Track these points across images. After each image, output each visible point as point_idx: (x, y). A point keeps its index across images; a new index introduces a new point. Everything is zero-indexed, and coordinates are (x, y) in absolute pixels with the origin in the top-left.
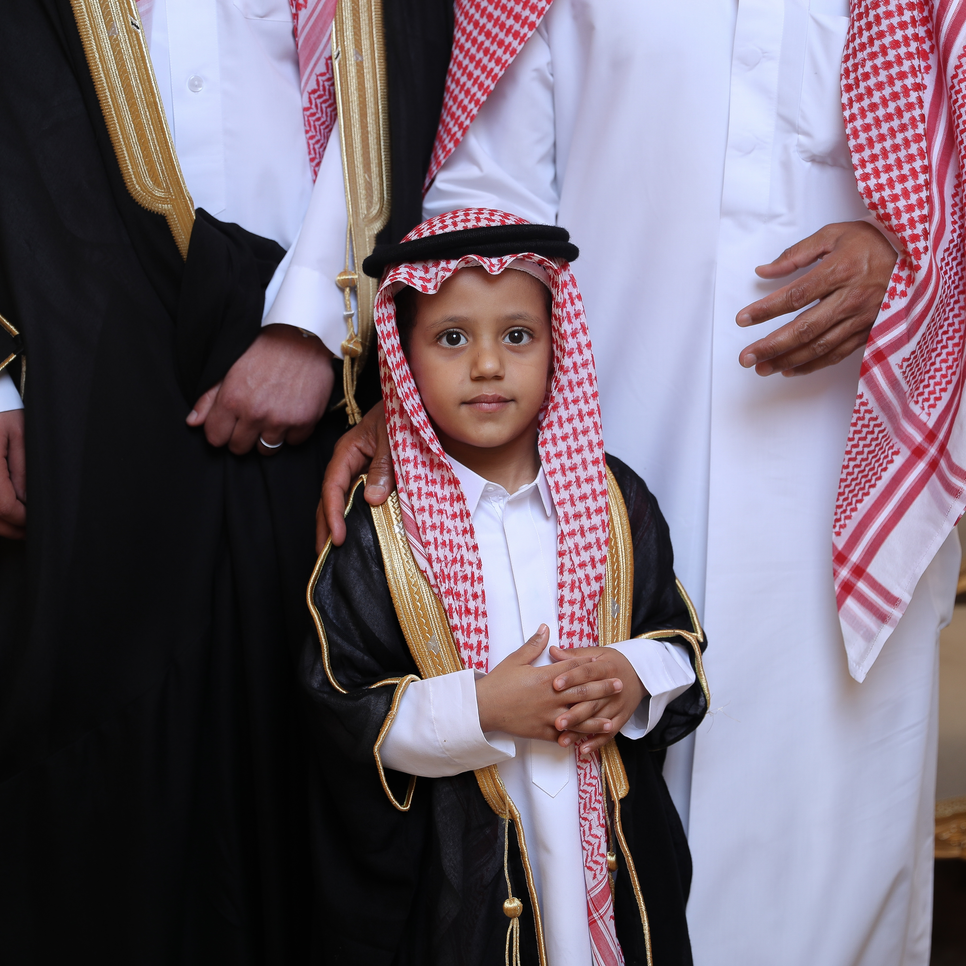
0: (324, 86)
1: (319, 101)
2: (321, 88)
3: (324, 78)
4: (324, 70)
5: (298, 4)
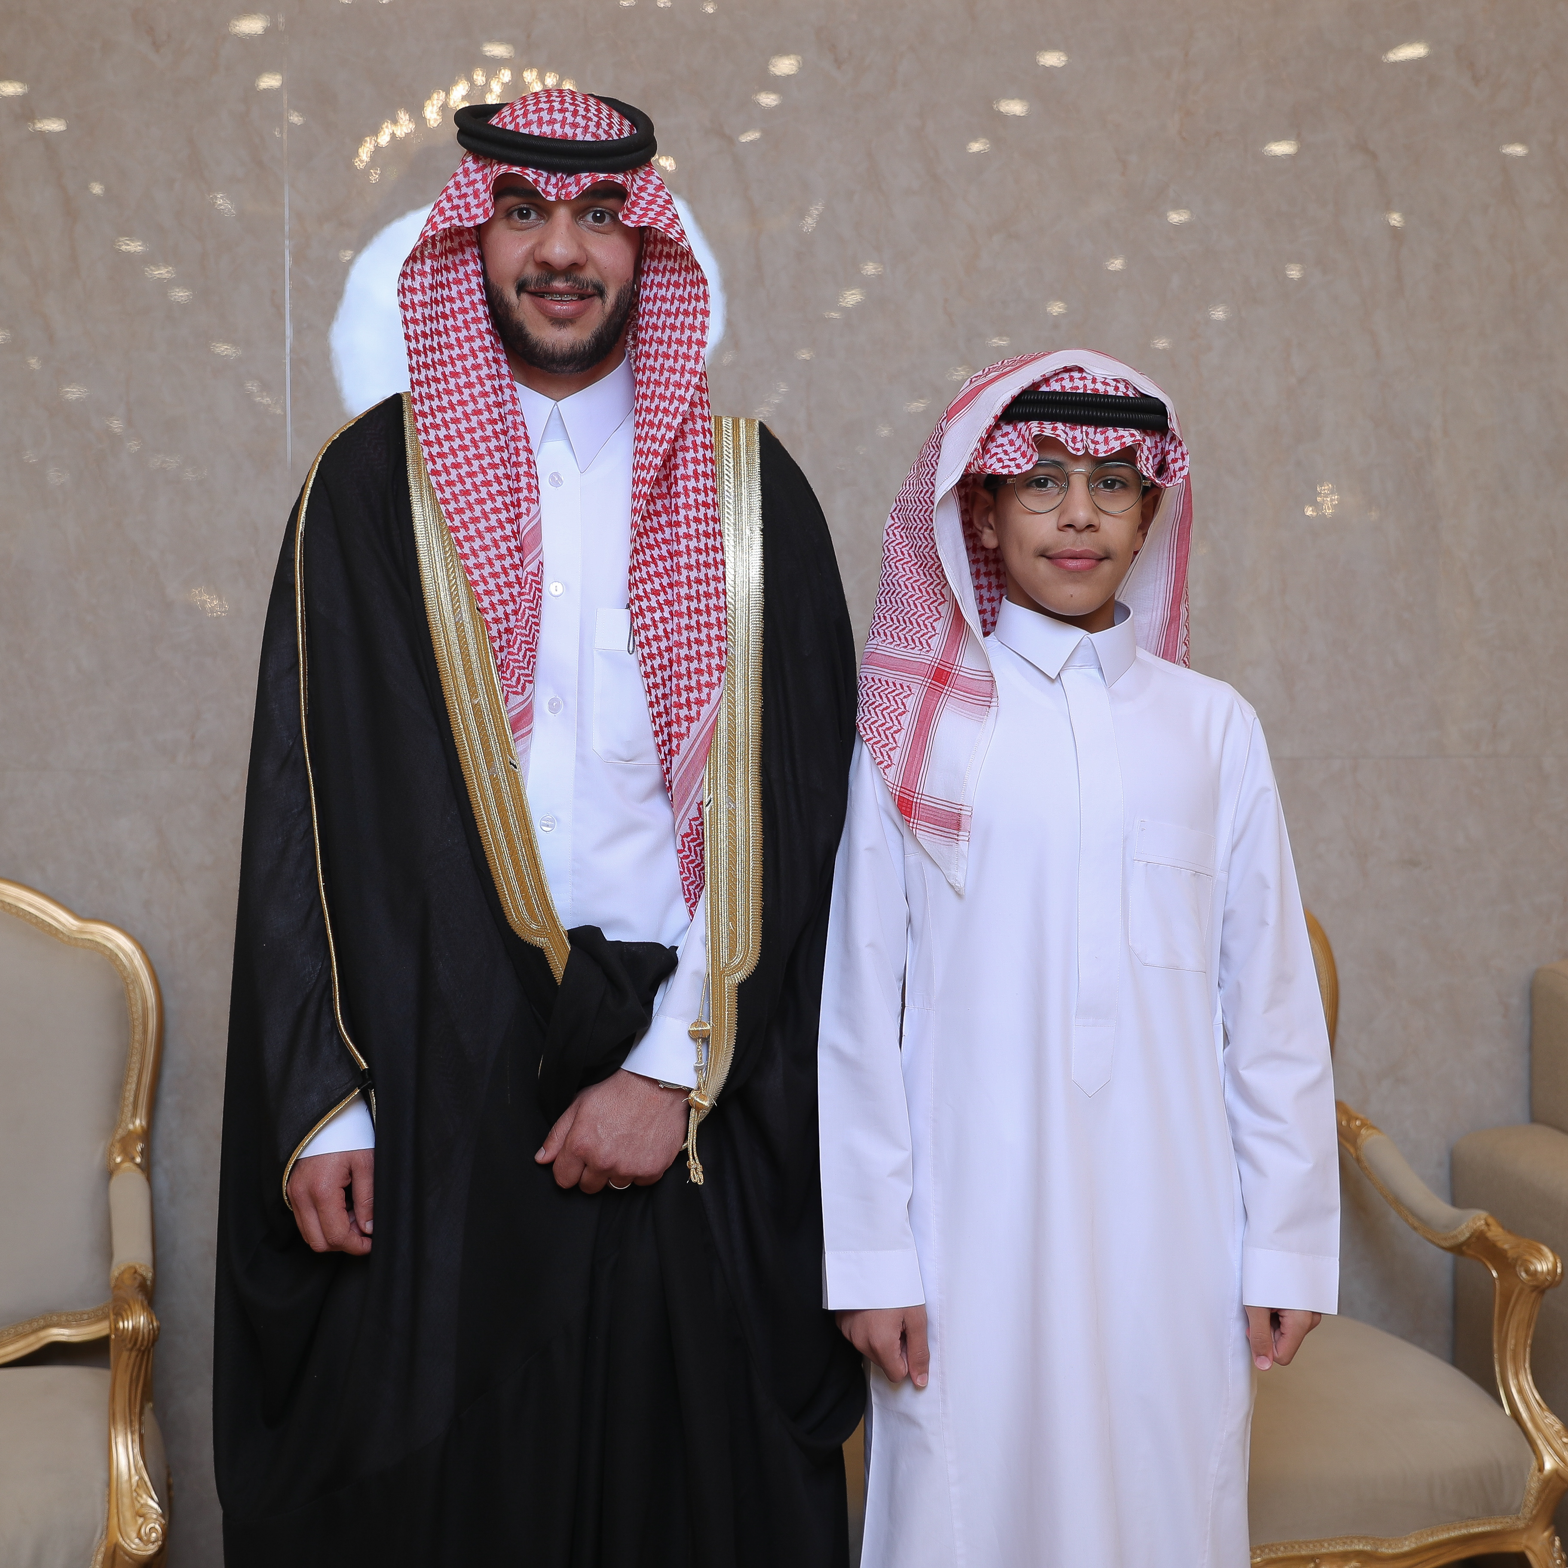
0: (697, 829)
1: (691, 844)
2: (694, 832)
3: (697, 822)
4: (697, 815)
5: (670, 751)
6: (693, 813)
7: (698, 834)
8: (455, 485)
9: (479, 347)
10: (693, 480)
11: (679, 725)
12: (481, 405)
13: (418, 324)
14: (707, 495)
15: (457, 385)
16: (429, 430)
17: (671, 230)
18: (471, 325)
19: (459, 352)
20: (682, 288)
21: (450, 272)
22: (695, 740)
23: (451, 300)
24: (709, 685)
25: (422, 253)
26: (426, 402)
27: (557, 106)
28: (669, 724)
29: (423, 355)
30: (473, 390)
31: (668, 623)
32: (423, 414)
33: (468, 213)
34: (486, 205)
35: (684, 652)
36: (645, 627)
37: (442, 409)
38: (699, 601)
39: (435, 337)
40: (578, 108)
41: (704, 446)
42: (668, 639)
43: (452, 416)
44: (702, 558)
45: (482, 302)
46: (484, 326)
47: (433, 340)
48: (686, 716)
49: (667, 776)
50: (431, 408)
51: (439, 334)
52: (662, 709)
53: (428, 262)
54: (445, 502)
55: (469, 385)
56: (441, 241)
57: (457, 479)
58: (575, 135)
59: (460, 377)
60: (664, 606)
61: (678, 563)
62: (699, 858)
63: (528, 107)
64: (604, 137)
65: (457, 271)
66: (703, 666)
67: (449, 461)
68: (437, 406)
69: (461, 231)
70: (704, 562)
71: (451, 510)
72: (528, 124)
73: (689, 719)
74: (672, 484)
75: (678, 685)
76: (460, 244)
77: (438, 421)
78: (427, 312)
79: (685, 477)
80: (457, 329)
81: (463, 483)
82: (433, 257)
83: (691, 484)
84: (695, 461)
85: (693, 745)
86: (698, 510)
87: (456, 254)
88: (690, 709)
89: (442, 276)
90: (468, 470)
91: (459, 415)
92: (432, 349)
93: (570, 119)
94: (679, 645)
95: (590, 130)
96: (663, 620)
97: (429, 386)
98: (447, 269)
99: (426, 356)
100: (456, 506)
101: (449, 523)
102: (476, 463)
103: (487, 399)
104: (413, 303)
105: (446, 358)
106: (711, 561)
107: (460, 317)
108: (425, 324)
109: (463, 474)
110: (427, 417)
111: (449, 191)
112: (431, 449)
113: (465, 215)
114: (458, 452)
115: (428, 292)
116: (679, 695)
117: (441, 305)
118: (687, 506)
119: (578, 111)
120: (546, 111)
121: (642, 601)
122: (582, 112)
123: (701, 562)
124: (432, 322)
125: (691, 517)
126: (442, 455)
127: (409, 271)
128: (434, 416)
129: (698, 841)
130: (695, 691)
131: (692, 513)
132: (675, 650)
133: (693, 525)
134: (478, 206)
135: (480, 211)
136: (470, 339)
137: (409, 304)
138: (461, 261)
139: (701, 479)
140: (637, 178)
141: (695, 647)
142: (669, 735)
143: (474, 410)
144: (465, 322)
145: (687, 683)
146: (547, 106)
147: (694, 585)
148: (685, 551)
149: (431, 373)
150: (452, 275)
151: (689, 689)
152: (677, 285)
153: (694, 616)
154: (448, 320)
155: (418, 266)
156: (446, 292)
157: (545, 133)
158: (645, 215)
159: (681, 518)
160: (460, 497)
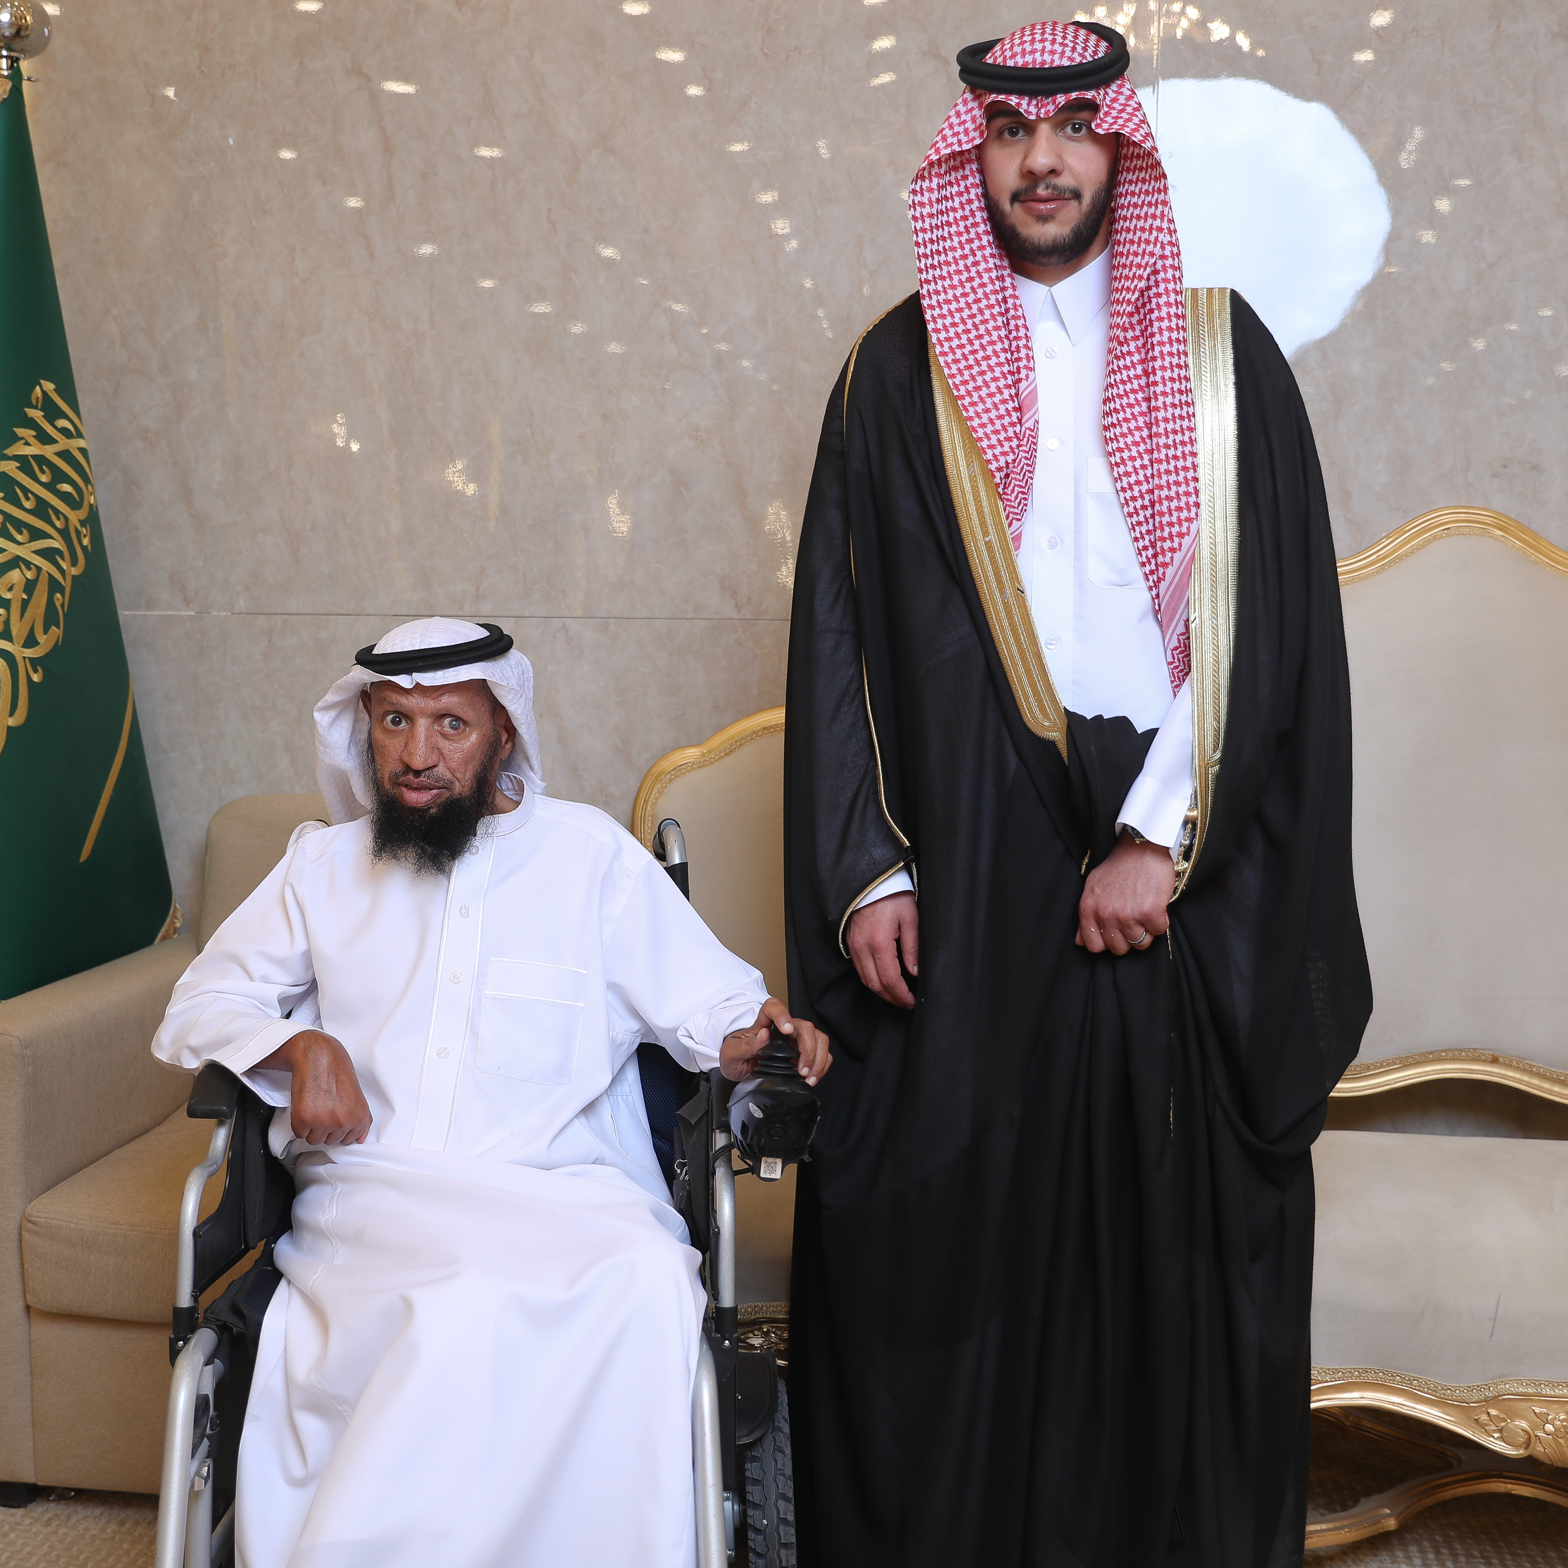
0: (1184, 643)
1: (1180, 656)
2: (1182, 645)
3: (1184, 637)
4: (1184, 630)
5: (1159, 578)
6: (1181, 629)
7: (1185, 646)
8: (960, 362)
9: (978, 247)
10: (1168, 345)
11: (1164, 556)
12: (980, 294)
13: (926, 233)
14: (1180, 358)
15: (960, 281)
16: (937, 320)
17: (1136, 134)
18: (971, 230)
19: (961, 253)
20: (1147, 183)
21: (953, 187)
22: (1179, 568)
23: (954, 210)
24: (1189, 520)
25: (930, 173)
26: (934, 297)
27: (1038, 37)
28: (1155, 556)
29: (930, 258)
30: (973, 283)
31: (1147, 469)
32: (932, 307)
33: (966, 138)
34: (982, 129)
35: (1164, 493)
36: (1128, 474)
37: (947, 302)
38: (1176, 448)
39: (941, 242)
40: (1056, 37)
41: (1177, 316)
42: (1148, 482)
43: (957, 306)
44: (1177, 412)
45: (981, 209)
46: (982, 228)
47: (938, 245)
48: (1170, 548)
49: (1156, 601)
50: (938, 302)
51: (944, 239)
52: (1147, 543)
53: (935, 180)
54: (953, 376)
55: (970, 279)
56: (946, 162)
57: (961, 358)
58: (1053, 61)
59: (962, 274)
60: (1143, 455)
61: (1156, 418)
62: (1187, 667)
63: (1014, 42)
64: (1078, 59)
65: (959, 185)
66: (1182, 504)
67: (955, 343)
68: (944, 300)
69: (962, 153)
70: (1179, 415)
71: (957, 382)
72: (1013, 56)
73: (1173, 550)
74: (1148, 350)
75: (1161, 522)
76: (962, 163)
77: (945, 312)
78: (934, 222)
79: (1161, 343)
80: (959, 234)
81: (967, 359)
82: (939, 175)
83: (1166, 349)
84: (1170, 329)
85: (1177, 572)
86: (1173, 371)
87: (958, 171)
88: (1173, 541)
89: (946, 190)
90: (971, 349)
91: (962, 305)
92: (938, 252)
93: (1048, 47)
94: (1160, 487)
95: (1066, 55)
96: (1143, 467)
97: (936, 283)
98: (951, 184)
99: (933, 259)
100: (961, 379)
101: (955, 393)
102: (977, 343)
103: (985, 289)
104: (922, 215)
105: (950, 259)
106: (1185, 414)
107: (962, 224)
108: (932, 232)
109: (967, 353)
110: (935, 309)
111: (951, 120)
112: (939, 335)
113: (964, 139)
114: (962, 336)
115: (935, 205)
116: (1163, 530)
117: (945, 215)
118: (1163, 368)
119: (1056, 39)
120: (1028, 43)
121: (1123, 452)
122: (1059, 39)
123: (1176, 415)
124: (938, 230)
125: (1166, 377)
126: (949, 339)
127: (918, 189)
128: (941, 308)
129: (1186, 653)
130: (1176, 526)
131: (1168, 374)
132: (1156, 492)
133: (1169, 384)
134: (975, 130)
135: (977, 134)
136: (970, 241)
137: (919, 216)
138: (962, 176)
139: (1175, 344)
140: (1109, 91)
141: (1174, 488)
142: (1156, 564)
143: (974, 300)
144: (966, 227)
145: (1169, 520)
146: (1030, 38)
147: (1171, 436)
148: (1162, 406)
149: (937, 272)
150: (955, 189)
151: (1171, 524)
152: (1144, 181)
153: (1172, 462)
154: (951, 227)
155: (926, 184)
156: (950, 204)
157: (1027, 62)
158: (1115, 123)
159: (1158, 378)
160: (964, 372)
